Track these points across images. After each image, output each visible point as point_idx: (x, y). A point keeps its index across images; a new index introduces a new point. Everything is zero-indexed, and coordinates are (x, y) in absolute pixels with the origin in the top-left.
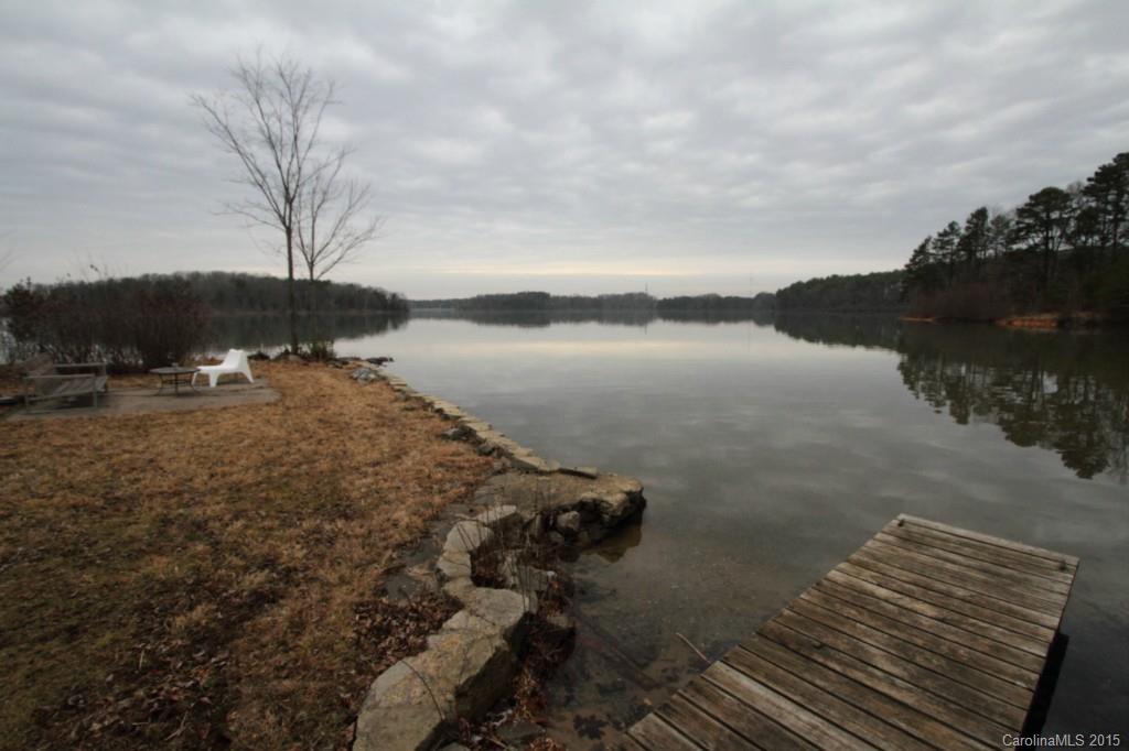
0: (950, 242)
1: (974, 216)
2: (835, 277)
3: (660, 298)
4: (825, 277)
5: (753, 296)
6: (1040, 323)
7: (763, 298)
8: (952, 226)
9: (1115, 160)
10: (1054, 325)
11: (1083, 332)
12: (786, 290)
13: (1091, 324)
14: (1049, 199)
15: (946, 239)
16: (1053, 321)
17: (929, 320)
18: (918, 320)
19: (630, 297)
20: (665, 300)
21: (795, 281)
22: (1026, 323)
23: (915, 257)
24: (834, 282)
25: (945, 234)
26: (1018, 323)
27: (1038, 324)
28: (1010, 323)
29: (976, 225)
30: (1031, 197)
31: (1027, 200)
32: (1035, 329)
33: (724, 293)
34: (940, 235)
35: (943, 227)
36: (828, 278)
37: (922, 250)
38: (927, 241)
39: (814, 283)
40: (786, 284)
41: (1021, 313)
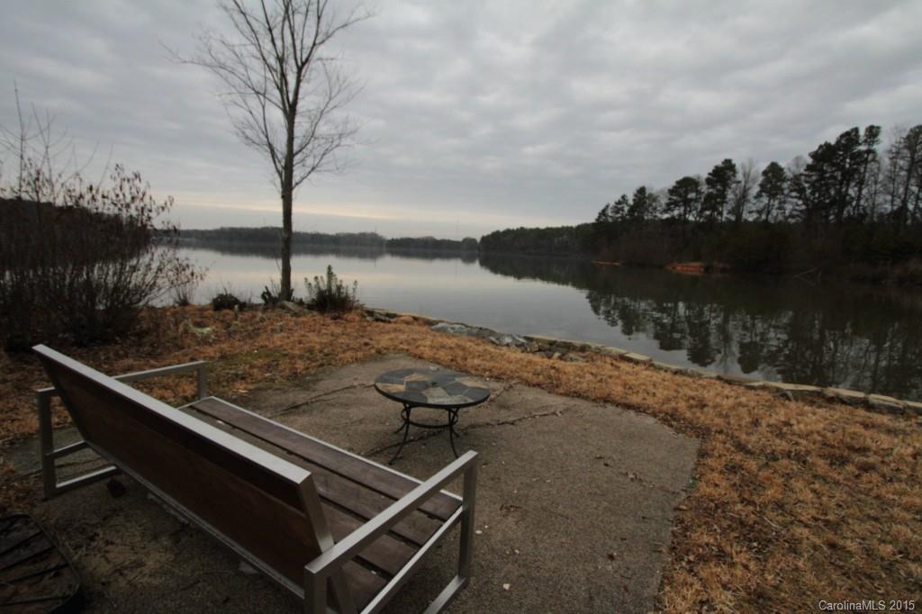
0: (622, 209)
1: (638, 191)
2: (522, 228)
3: (389, 237)
4: (515, 228)
5: (460, 239)
6: (692, 268)
7: (469, 242)
8: (623, 197)
9: (723, 163)
10: (702, 270)
11: (720, 275)
12: (488, 236)
13: (723, 270)
14: (686, 184)
15: (620, 206)
16: (701, 267)
17: (617, 264)
18: (608, 263)
19: (363, 236)
20: (393, 240)
21: (494, 230)
22: (685, 268)
23: (599, 217)
24: (522, 233)
25: (619, 203)
26: (679, 268)
27: (692, 269)
28: (674, 268)
29: (640, 199)
30: (677, 182)
31: (674, 184)
32: (690, 273)
33: (439, 236)
34: (616, 203)
35: (618, 198)
36: (517, 230)
37: (603, 212)
38: (607, 206)
39: (508, 232)
40: (487, 232)
41: (680, 261)
